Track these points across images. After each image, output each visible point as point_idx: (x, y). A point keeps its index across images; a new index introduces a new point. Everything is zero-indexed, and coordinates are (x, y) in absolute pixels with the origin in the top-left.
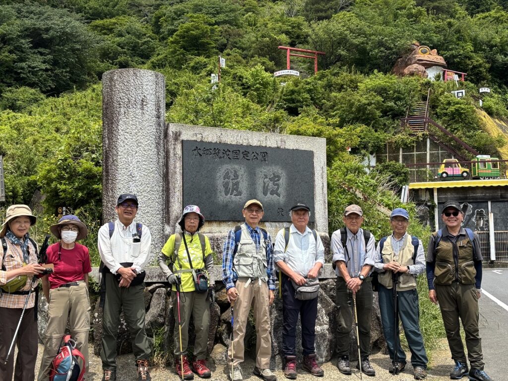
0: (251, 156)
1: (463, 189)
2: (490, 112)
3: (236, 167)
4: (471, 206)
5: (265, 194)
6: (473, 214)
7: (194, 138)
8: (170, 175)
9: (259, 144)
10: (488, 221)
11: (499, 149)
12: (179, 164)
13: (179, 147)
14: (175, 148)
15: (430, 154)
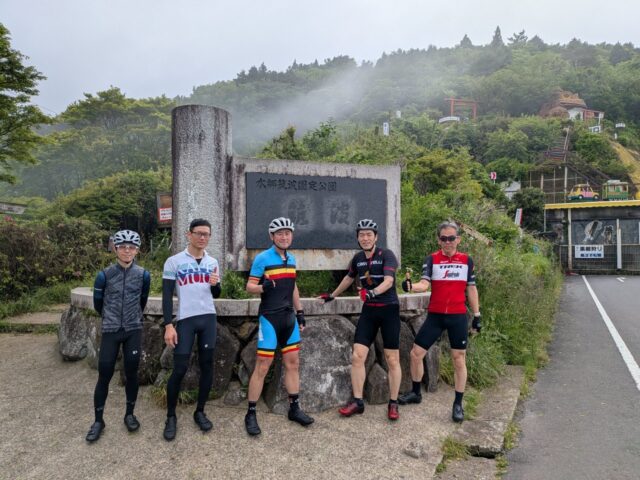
0: (318, 187)
1: (594, 208)
2: (623, 143)
3: (303, 197)
4: (600, 223)
5: (333, 222)
6: (602, 230)
7: (259, 170)
8: (234, 206)
9: (327, 174)
10: (616, 236)
11: (630, 175)
12: (242, 196)
13: (242, 179)
14: (238, 181)
15: (568, 180)
